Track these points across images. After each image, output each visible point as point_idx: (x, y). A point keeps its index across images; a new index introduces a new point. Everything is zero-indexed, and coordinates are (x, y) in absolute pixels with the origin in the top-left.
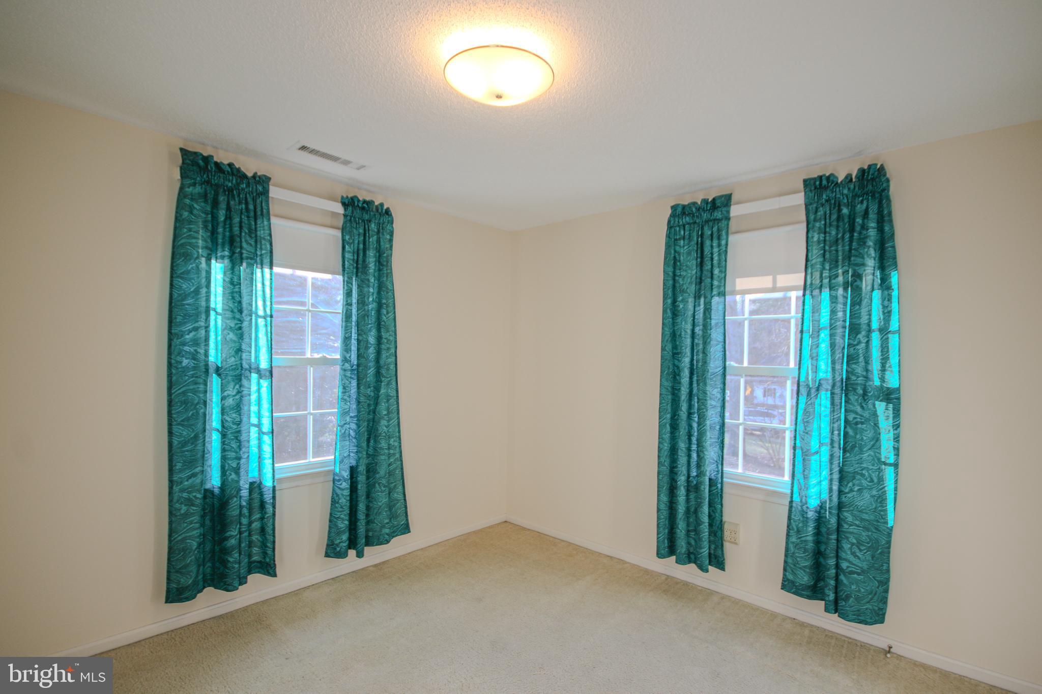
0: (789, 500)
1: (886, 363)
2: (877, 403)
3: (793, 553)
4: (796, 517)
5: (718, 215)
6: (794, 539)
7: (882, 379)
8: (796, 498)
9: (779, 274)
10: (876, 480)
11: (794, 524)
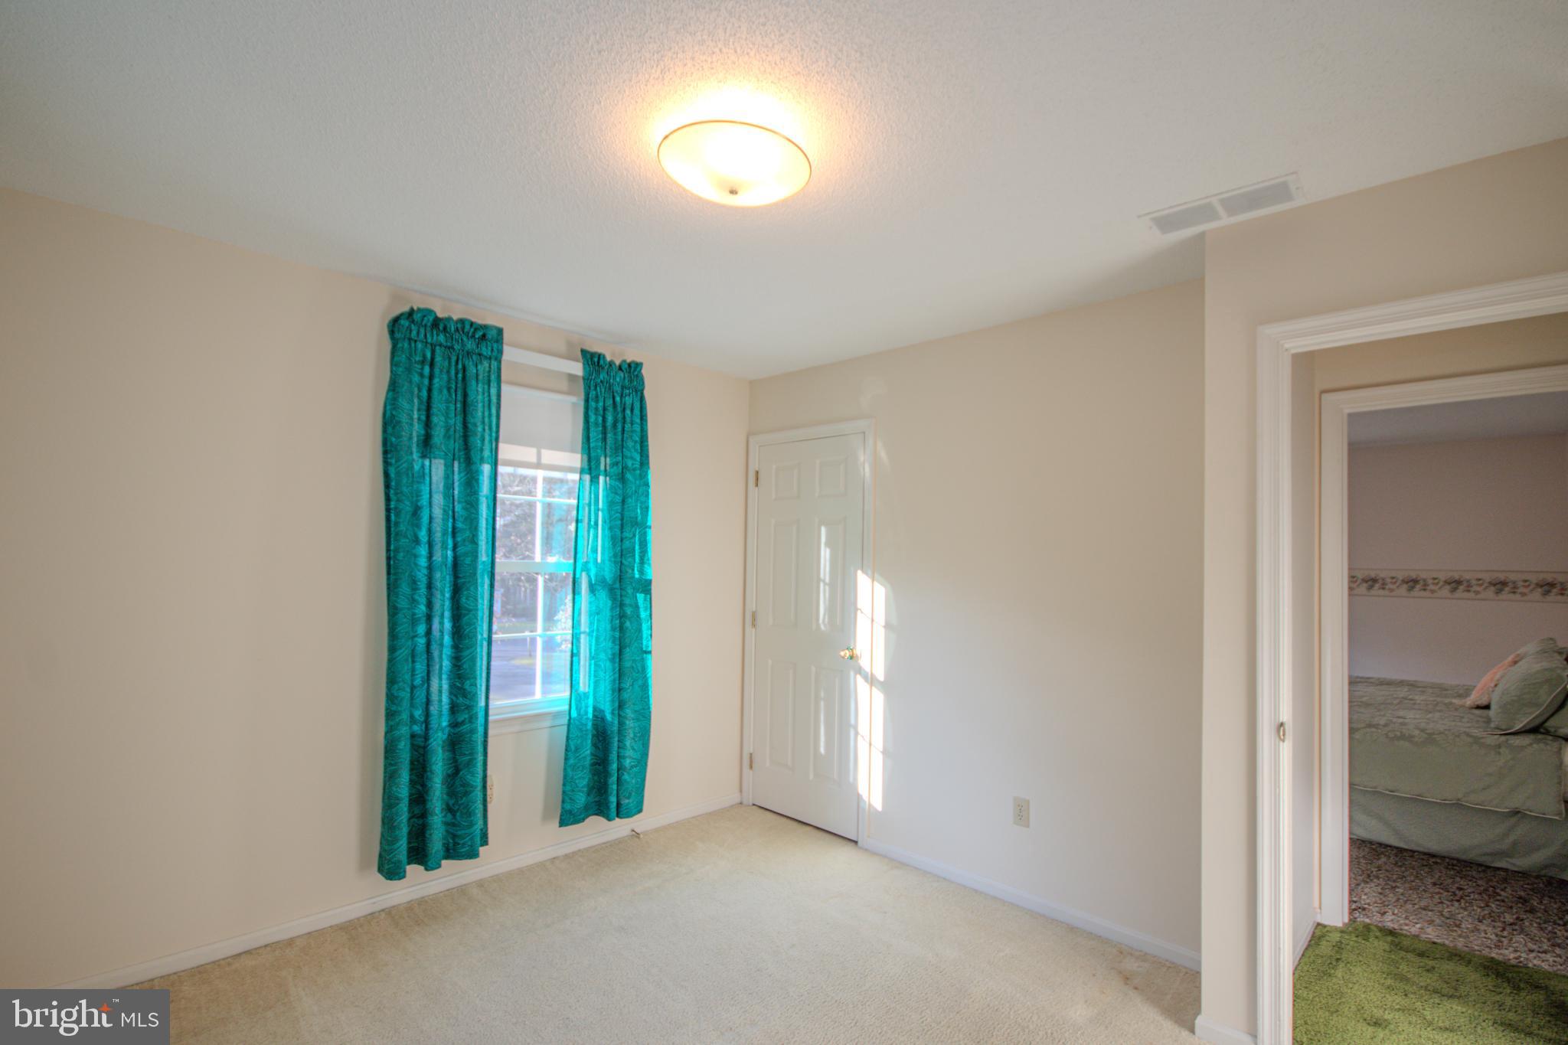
0: (568, 718)
1: (644, 556)
2: (638, 595)
3: (572, 778)
4: (575, 733)
5: (486, 351)
6: (572, 761)
7: (641, 572)
8: (574, 714)
9: (544, 448)
10: (640, 670)
11: (572, 743)
